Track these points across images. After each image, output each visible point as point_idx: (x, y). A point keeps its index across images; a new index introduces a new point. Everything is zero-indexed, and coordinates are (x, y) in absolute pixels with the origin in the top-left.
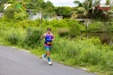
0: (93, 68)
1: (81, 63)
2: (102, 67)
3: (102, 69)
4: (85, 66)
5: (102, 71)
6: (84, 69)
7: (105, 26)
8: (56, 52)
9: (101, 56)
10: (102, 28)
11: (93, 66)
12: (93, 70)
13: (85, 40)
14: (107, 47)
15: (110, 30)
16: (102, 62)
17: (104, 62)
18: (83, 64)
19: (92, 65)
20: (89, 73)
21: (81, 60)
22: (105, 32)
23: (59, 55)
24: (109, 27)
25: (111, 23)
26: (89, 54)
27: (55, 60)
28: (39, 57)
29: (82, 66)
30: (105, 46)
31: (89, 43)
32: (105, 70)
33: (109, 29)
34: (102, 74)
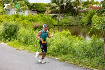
0: (64, 57)
1: (53, 53)
2: (72, 56)
3: (72, 58)
4: (57, 56)
5: (72, 60)
6: (56, 58)
7: (75, 20)
8: (31, 44)
9: (71, 46)
10: (72, 22)
11: (64, 56)
12: (64, 59)
13: (57, 33)
14: (77, 38)
15: (80, 23)
16: (72, 51)
17: (74, 52)
18: (55, 54)
19: (63, 54)
20: (61, 62)
21: (53, 50)
22: (75, 25)
23: (34, 46)
24: (79, 21)
25: (81, 17)
26: (61, 45)
27: (30, 51)
28: (16, 49)
29: (54, 56)
30: (75, 38)
31: (60, 35)
32: (75, 59)
33: (78, 23)
34: (72, 62)
